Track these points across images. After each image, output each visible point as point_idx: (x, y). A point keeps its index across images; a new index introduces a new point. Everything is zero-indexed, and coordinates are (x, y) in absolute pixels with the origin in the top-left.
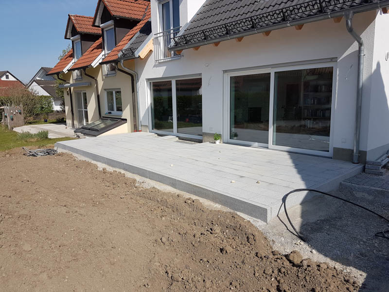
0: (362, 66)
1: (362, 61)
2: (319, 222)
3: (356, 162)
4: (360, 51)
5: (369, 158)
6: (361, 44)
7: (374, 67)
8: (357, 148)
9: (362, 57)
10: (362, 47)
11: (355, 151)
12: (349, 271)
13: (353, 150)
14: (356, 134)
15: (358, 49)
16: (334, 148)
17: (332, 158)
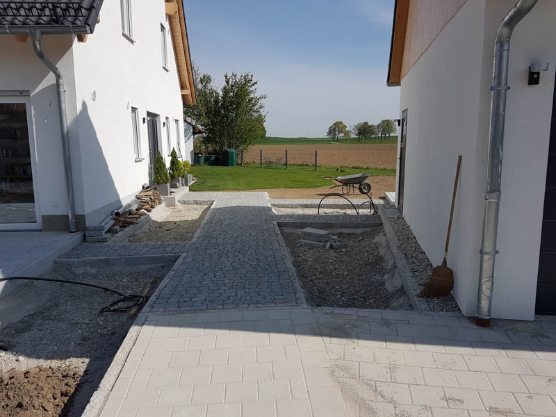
0: (63, 106)
1: (62, 99)
2: (26, 319)
3: (73, 231)
4: (58, 85)
5: (89, 223)
6: (58, 77)
7: (79, 108)
8: (72, 213)
9: (62, 93)
10: (61, 81)
11: (70, 216)
12: (68, 364)
13: (68, 216)
14: (68, 194)
15: (55, 82)
16: (42, 216)
17: (41, 231)
